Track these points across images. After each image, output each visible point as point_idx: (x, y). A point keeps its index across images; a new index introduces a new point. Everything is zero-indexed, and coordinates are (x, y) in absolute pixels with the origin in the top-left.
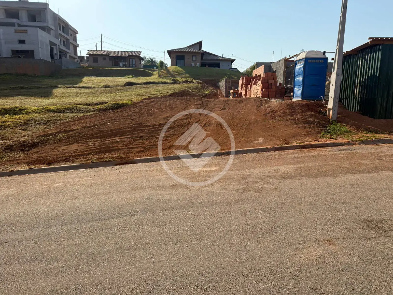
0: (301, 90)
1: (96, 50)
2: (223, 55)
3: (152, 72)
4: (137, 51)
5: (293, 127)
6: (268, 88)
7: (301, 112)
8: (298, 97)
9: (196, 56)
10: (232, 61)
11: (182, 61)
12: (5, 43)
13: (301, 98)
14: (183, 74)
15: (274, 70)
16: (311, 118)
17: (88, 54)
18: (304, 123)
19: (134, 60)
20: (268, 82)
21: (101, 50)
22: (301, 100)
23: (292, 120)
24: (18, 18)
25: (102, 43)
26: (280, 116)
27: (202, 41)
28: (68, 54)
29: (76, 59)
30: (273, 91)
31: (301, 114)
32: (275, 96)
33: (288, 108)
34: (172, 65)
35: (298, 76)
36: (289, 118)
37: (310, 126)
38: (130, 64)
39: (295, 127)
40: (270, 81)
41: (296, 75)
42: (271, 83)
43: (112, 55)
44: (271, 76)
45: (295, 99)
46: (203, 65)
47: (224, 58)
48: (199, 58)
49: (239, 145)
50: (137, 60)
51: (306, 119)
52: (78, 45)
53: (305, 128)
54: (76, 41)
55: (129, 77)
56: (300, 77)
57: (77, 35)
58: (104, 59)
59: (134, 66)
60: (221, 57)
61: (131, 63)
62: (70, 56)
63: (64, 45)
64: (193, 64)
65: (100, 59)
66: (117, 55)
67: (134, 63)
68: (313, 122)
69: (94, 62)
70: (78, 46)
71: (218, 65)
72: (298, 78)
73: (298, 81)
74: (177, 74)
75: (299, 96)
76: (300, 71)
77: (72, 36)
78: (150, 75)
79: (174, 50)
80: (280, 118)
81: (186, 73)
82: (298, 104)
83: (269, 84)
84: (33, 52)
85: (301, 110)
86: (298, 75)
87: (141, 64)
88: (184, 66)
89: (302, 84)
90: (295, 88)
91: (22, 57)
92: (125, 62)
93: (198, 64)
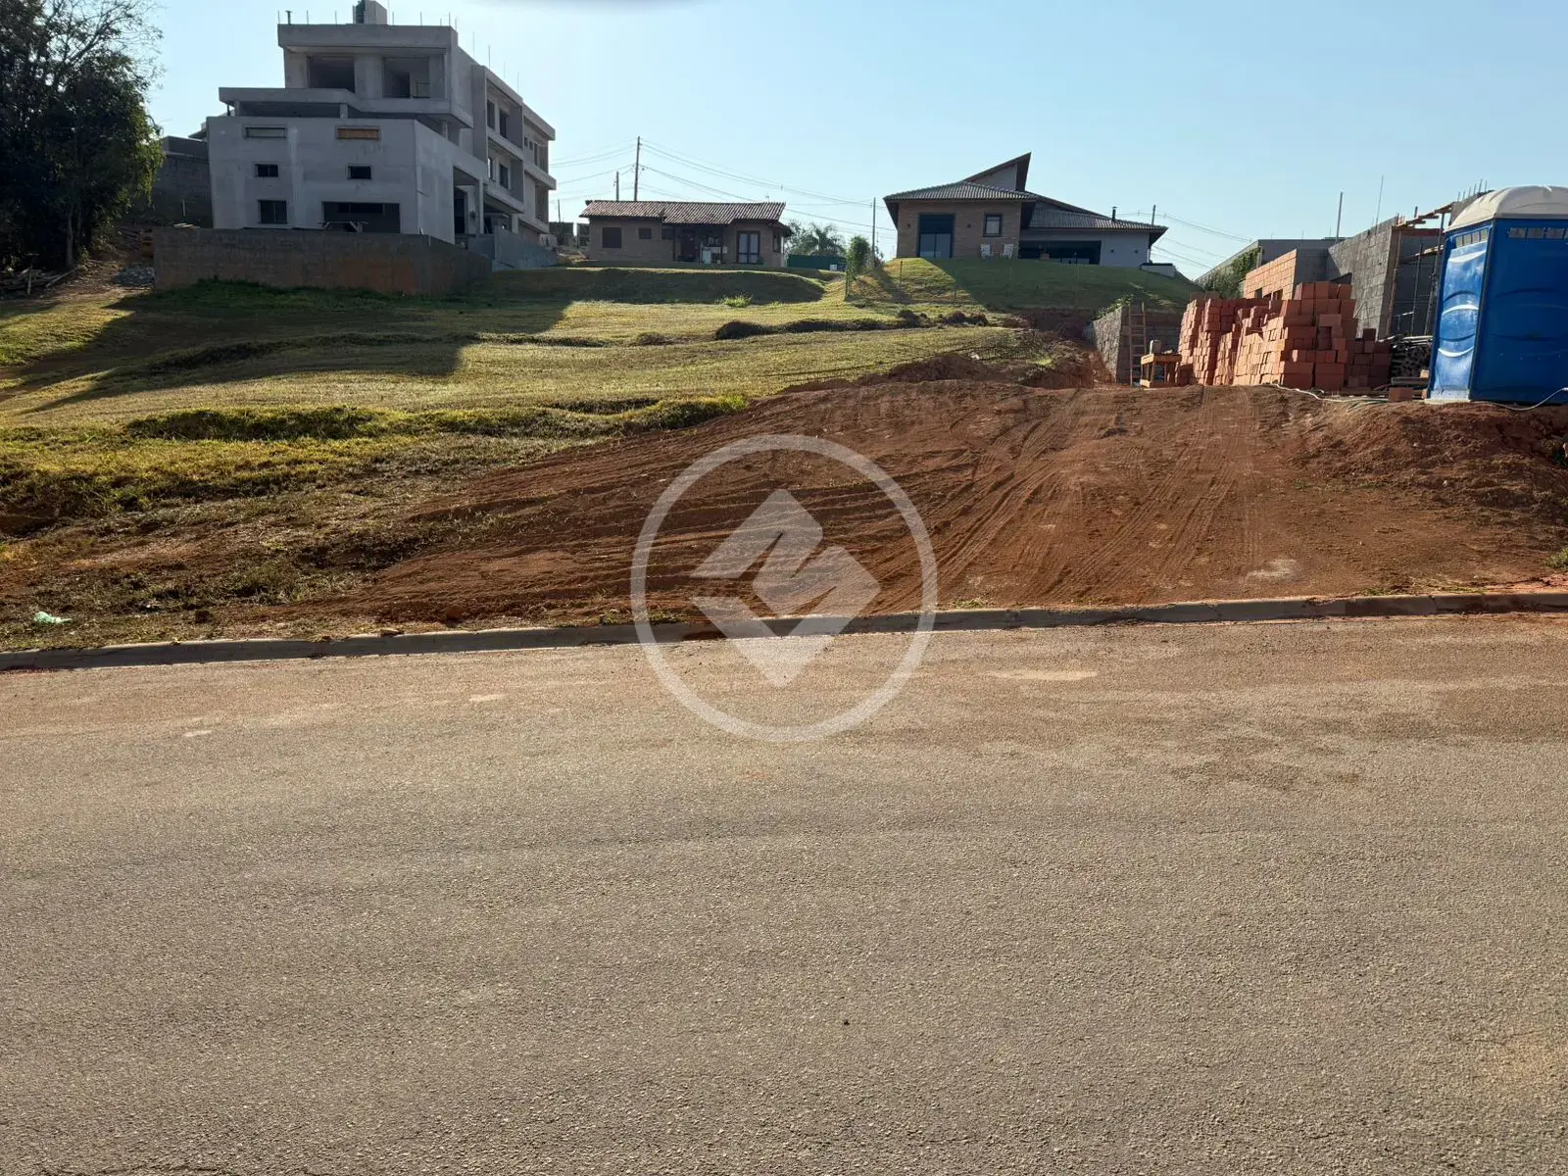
0: (1469, 360)
1: (615, 199)
2: (1114, 211)
3: (821, 286)
4: (766, 201)
5: (1429, 515)
6: (1315, 346)
7: (1465, 456)
8: (1453, 388)
9: (1000, 216)
10: (1154, 233)
11: (943, 239)
12: (306, 177)
13: (1468, 392)
14: (944, 290)
15: (1343, 271)
16: (1514, 482)
17: (586, 216)
18: (1482, 503)
19: (754, 238)
20: (1313, 324)
21: (636, 201)
22: (1469, 401)
23: (1425, 489)
24: (351, 88)
25: (639, 171)
26: (1369, 470)
27: (1028, 156)
28: (515, 217)
29: (542, 235)
30: (1336, 361)
31: (1465, 462)
32: (1346, 383)
33: (1404, 436)
34: (901, 254)
35: (1458, 298)
36: (1412, 479)
37: (1507, 515)
38: (738, 253)
39: (1439, 520)
40: (1324, 320)
41: (1450, 293)
42: (1330, 328)
43: (674, 217)
44: (1330, 297)
45: (1437, 399)
46: (1027, 251)
47: (1119, 221)
48: (1014, 220)
49: (1182, 582)
50: (767, 235)
51: (1489, 484)
52: (554, 181)
53: (1486, 522)
54: (544, 166)
55: (732, 305)
56: (1466, 303)
57: (550, 142)
58: (646, 235)
59: (754, 259)
60: (1105, 218)
61: (743, 249)
62: (519, 220)
63: (503, 182)
64: (988, 246)
65: (629, 235)
66: (692, 220)
68: (1521, 497)
69: (605, 245)
70: (551, 185)
71: (1090, 252)
72: (1455, 305)
73: (1458, 318)
74: (920, 291)
75: (1456, 382)
76: (1469, 274)
77: (531, 148)
78: (815, 294)
79: (913, 192)
80: (1367, 476)
81: (957, 286)
82: (1452, 417)
83: (1318, 332)
84: (394, 209)
85: (1464, 443)
86: (1460, 293)
87: (779, 250)
88: (951, 256)
89: (1473, 331)
90: (1440, 350)
91: (359, 228)
92: (721, 246)
93: (1008, 248)
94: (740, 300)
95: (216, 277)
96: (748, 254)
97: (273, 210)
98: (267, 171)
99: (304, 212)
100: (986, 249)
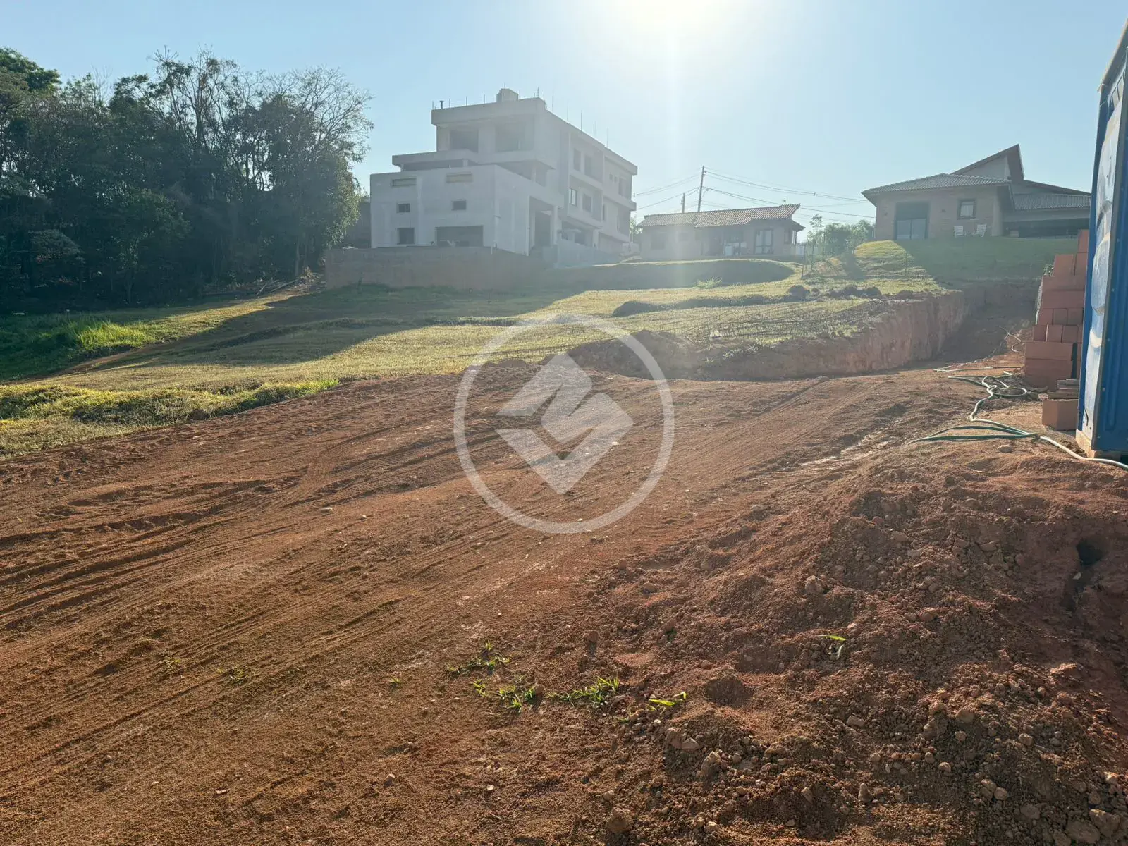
3: (793, 267)
4: (781, 204)
9: (973, 200)
11: (919, 223)
12: (426, 211)
14: (900, 267)
19: (769, 233)
25: (703, 191)
27: (1017, 146)
28: (596, 233)
29: (624, 245)
38: (755, 246)
43: (704, 223)
50: (781, 231)
52: (634, 205)
54: (629, 196)
55: (703, 287)
57: (634, 177)
58: (683, 237)
59: (767, 250)
61: (759, 243)
63: (587, 207)
64: (961, 228)
66: (717, 223)
67: (768, 242)
69: (654, 247)
70: (633, 207)
74: (876, 268)
77: (616, 181)
79: (892, 186)
81: (914, 263)
87: (790, 242)
88: (926, 237)
91: (452, 244)
92: (739, 242)
93: (981, 229)
95: (360, 281)
96: (763, 246)
97: (406, 235)
98: (404, 208)
99: (424, 236)
100: (959, 230)
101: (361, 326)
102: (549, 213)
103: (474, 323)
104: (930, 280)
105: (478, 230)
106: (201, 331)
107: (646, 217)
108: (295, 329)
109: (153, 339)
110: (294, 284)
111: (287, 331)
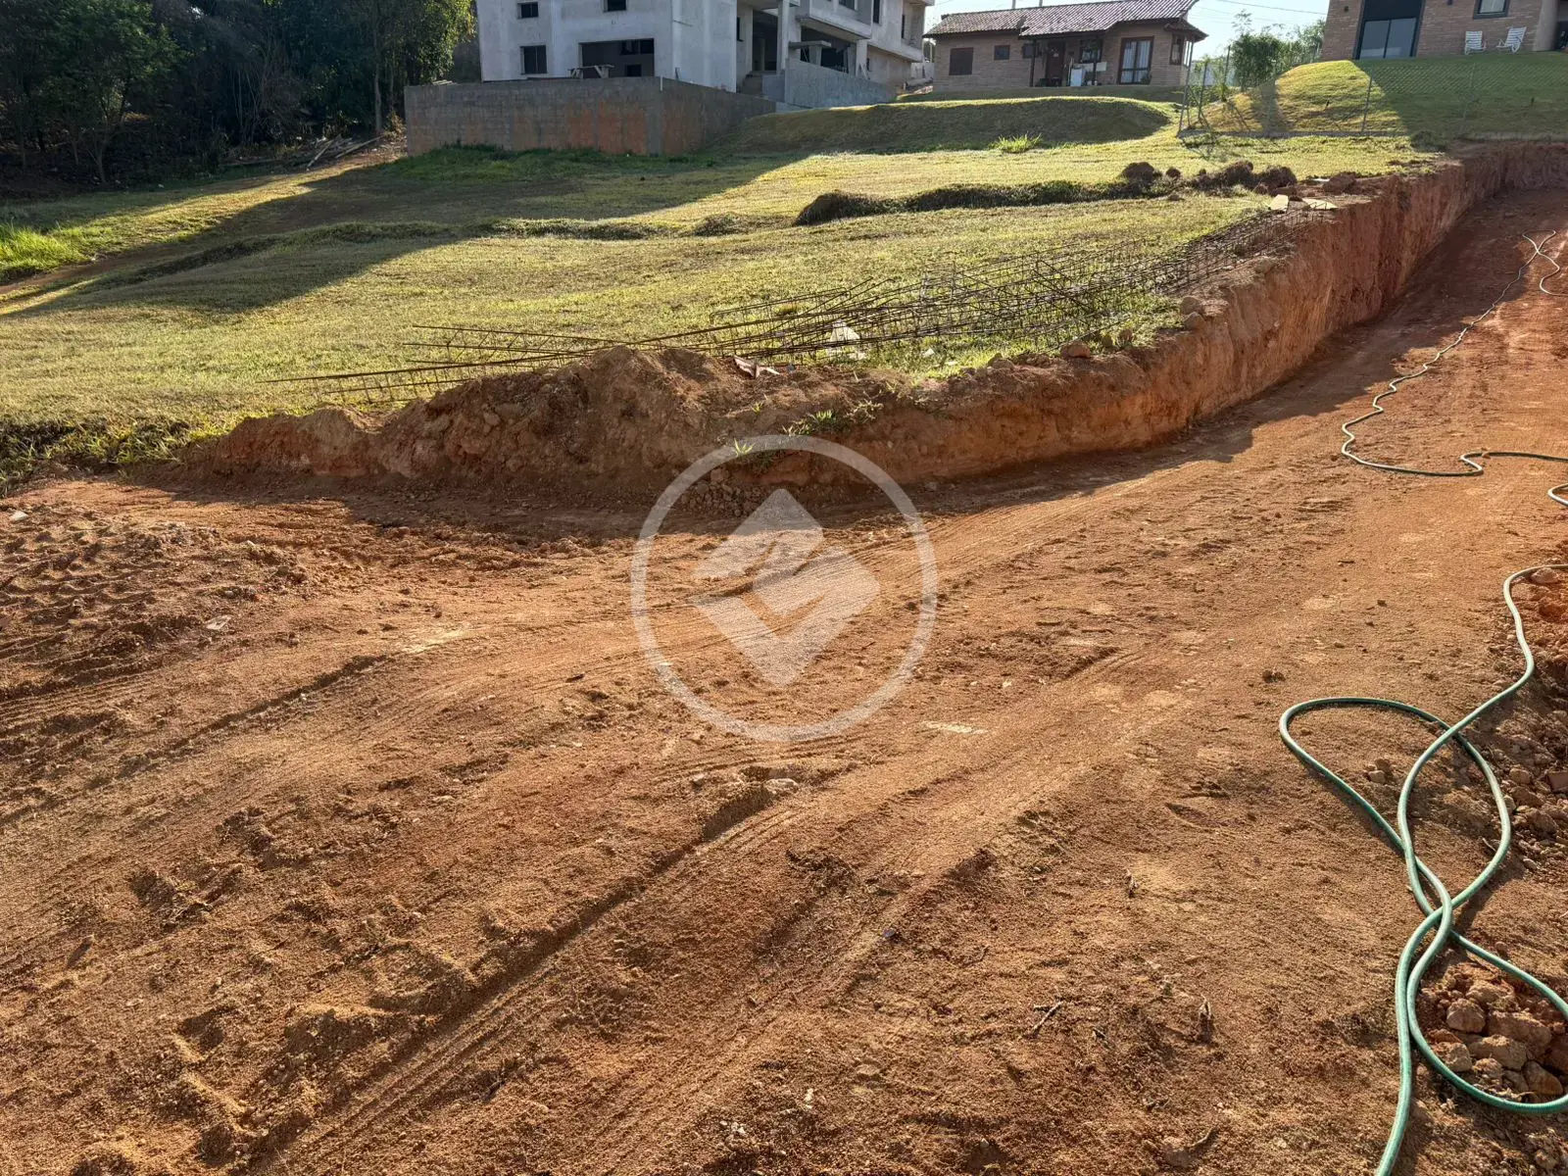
3: (1167, 112)
11: (1403, 27)
12: (564, 15)
14: (1356, 111)
17: (931, 36)
19: (1145, 46)
28: (862, 46)
38: (1121, 70)
43: (1037, 28)
50: (1163, 41)
55: (1007, 150)
58: (1001, 54)
59: (1140, 75)
61: (1128, 63)
64: (1478, 35)
65: (983, 52)
66: (1059, 28)
67: (1143, 62)
69: (953, 71)
81: (1382, 104)
87: (1179, 62)
88: (1412, 53)
91: (604, 73)
92: (1095, 61)
93: (1514, 38)
94: (1022, 142)
95: (459, 142)
96: (1135, 69)
97: (534, 58)
98: (529, 10)
99: (562, 60)
100: (1474, 39)
101: (373, 237)
102: (774, 12)
103: (561, 231)
104: (1404, 141)
105: (647, 46)
106: (164, 239)
107: (943, 17)
108: (272, 242)
109: (77, 255)
110: (373, 144)
111: (259, 246)
